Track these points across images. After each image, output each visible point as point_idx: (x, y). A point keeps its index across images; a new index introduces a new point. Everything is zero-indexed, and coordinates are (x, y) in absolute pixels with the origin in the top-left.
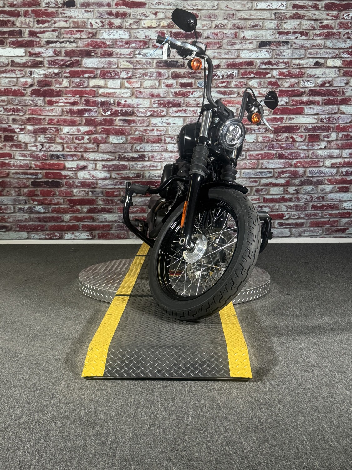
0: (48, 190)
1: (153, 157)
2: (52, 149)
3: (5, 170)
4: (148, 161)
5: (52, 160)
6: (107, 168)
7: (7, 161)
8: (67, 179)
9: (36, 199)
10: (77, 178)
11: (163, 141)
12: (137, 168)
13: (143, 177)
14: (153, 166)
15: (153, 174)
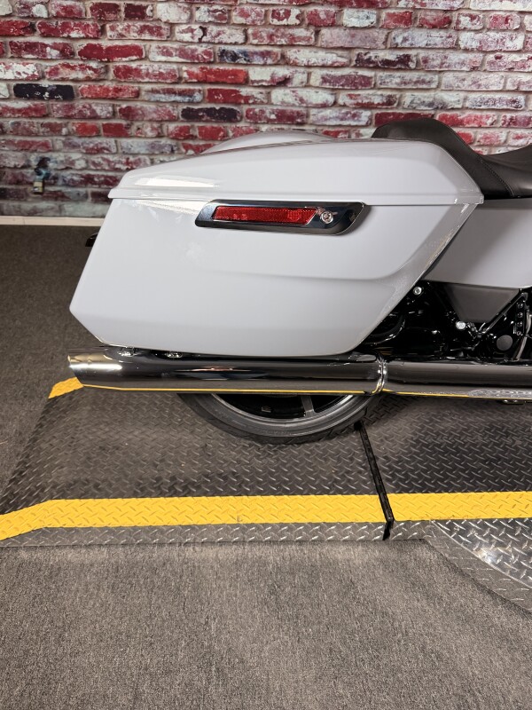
0: (213, 127)
1: (426, 61)
2: (224, 38)
3: (131, 85)
4: (415, 69)
5: (222, 62)
6: (330, 82)
7: (134, 65)
8: (250, 104)
9: (190, 145)
10: (269, 103)
11: (453, 25)
12: (390, 86)
13: (399, 105)
14: (423, 82)
15: (419, 99)
